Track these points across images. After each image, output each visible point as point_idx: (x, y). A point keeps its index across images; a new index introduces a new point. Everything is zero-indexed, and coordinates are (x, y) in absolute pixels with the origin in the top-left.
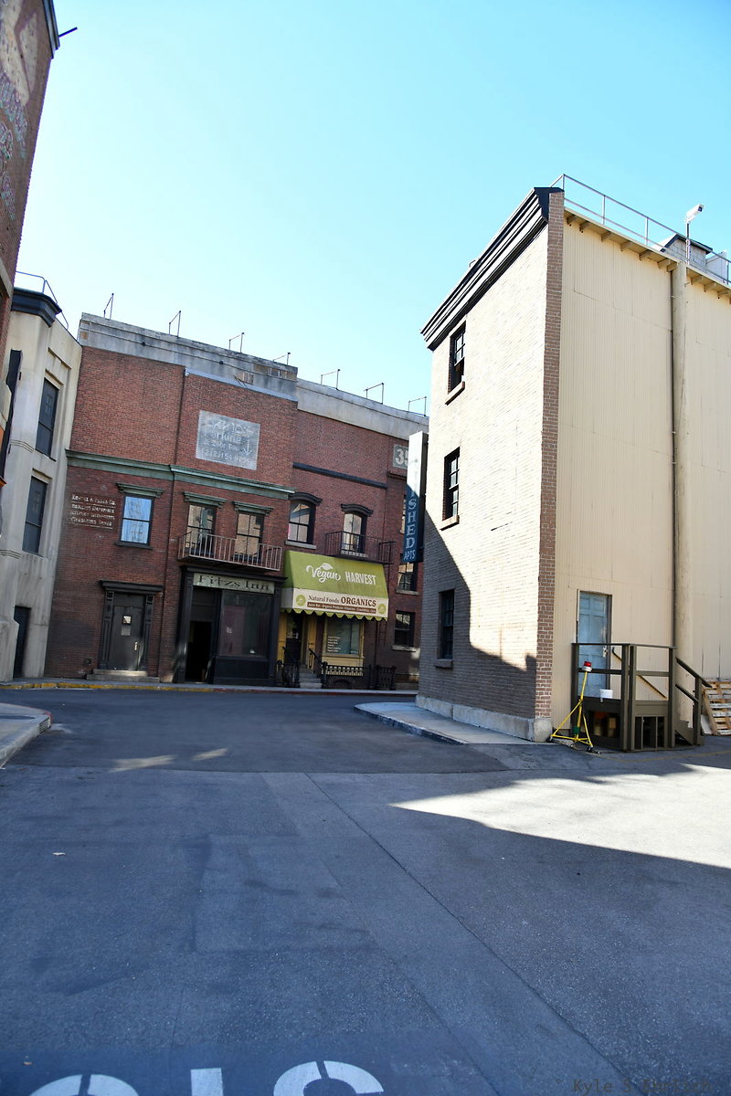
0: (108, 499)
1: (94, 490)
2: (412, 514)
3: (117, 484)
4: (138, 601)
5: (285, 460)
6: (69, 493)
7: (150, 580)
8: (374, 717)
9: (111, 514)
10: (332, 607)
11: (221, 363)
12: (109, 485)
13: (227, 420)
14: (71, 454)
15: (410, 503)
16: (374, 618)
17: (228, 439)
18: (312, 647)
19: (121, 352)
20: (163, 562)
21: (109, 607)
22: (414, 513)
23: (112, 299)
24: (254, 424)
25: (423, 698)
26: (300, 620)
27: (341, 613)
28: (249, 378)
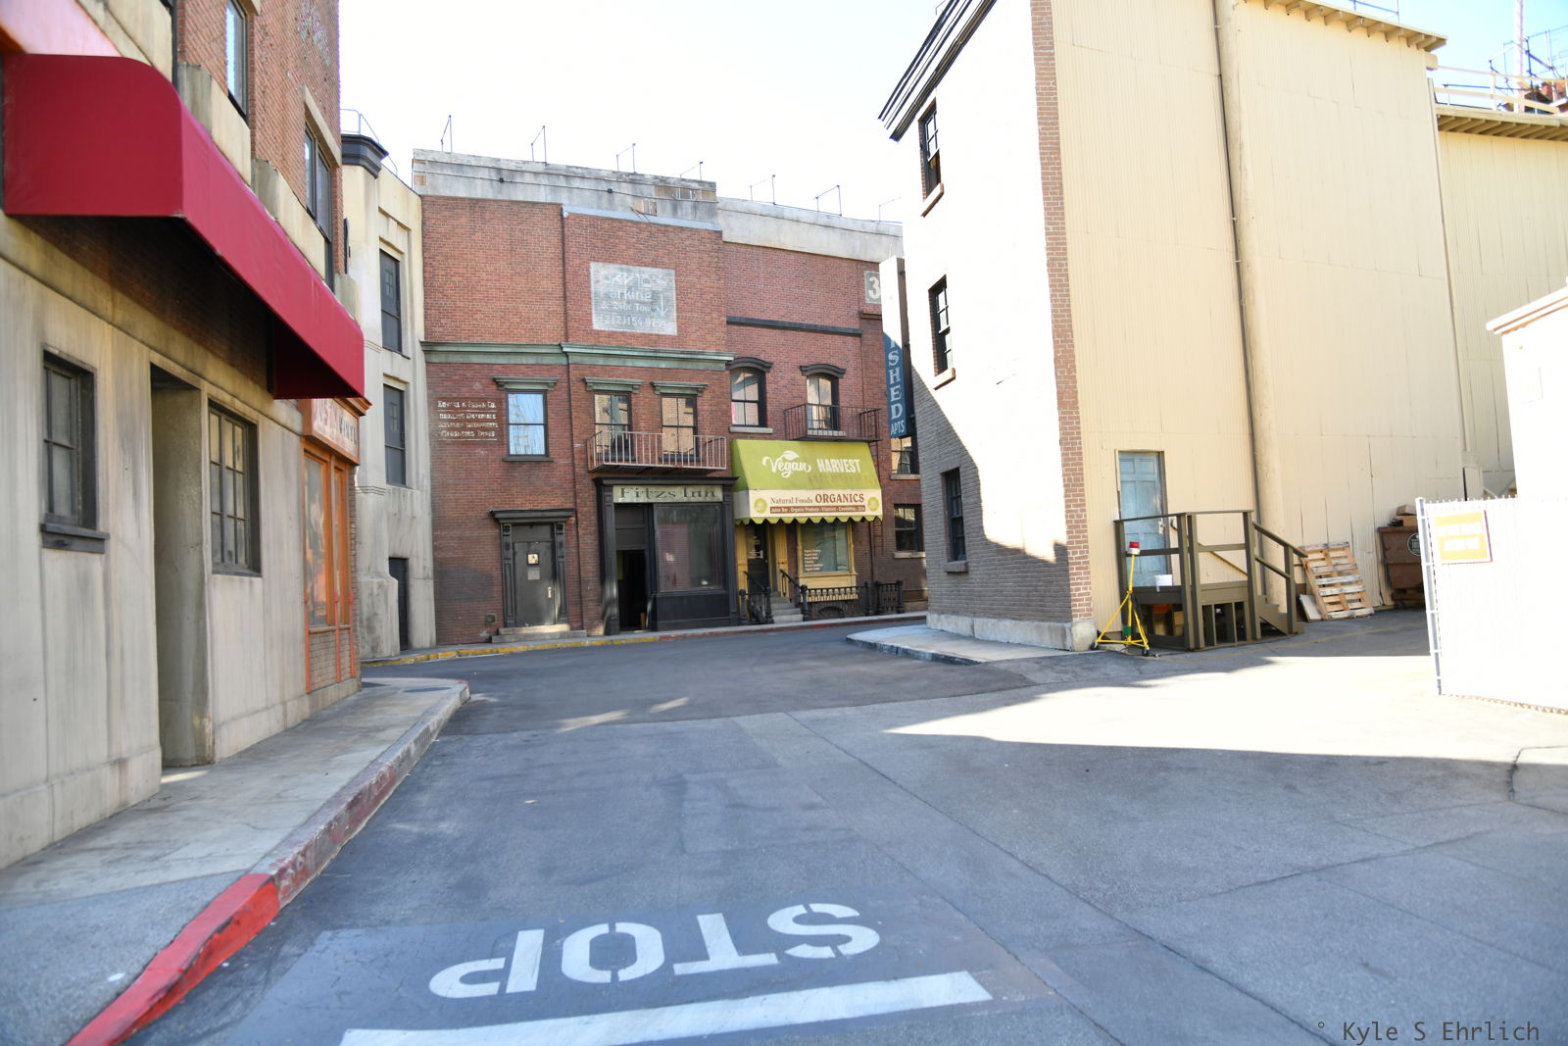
0: (484, 400)
1: (465, 392)
2: (895, 372)
3: (494, 380)
4: (544, 532)
5: (714, 315)
6: (433, 401)
7: (557, 502)
8: (872, 647)
9: (492, 421)
10: (803, 509)
11: (610, 191)
12: (484, 381)
13: (629, 271)
14: (428, 347)
15: (891, 357)
16: (863, 519)
17: (633, 297)
18: (784, 567)
19: (473, 196)
20: (569, 477)
21: (507, 546)
22: (897, 370)
23: (449, 121)
24: (665, 271)
25: (936, 616)
26: (763, 532)
27: (816, 516)
28: (651, 207)
